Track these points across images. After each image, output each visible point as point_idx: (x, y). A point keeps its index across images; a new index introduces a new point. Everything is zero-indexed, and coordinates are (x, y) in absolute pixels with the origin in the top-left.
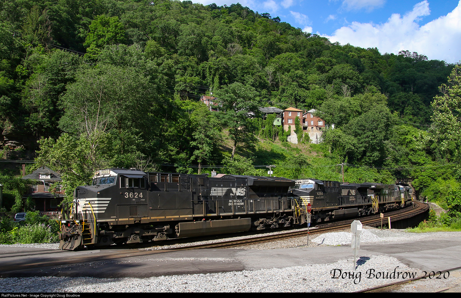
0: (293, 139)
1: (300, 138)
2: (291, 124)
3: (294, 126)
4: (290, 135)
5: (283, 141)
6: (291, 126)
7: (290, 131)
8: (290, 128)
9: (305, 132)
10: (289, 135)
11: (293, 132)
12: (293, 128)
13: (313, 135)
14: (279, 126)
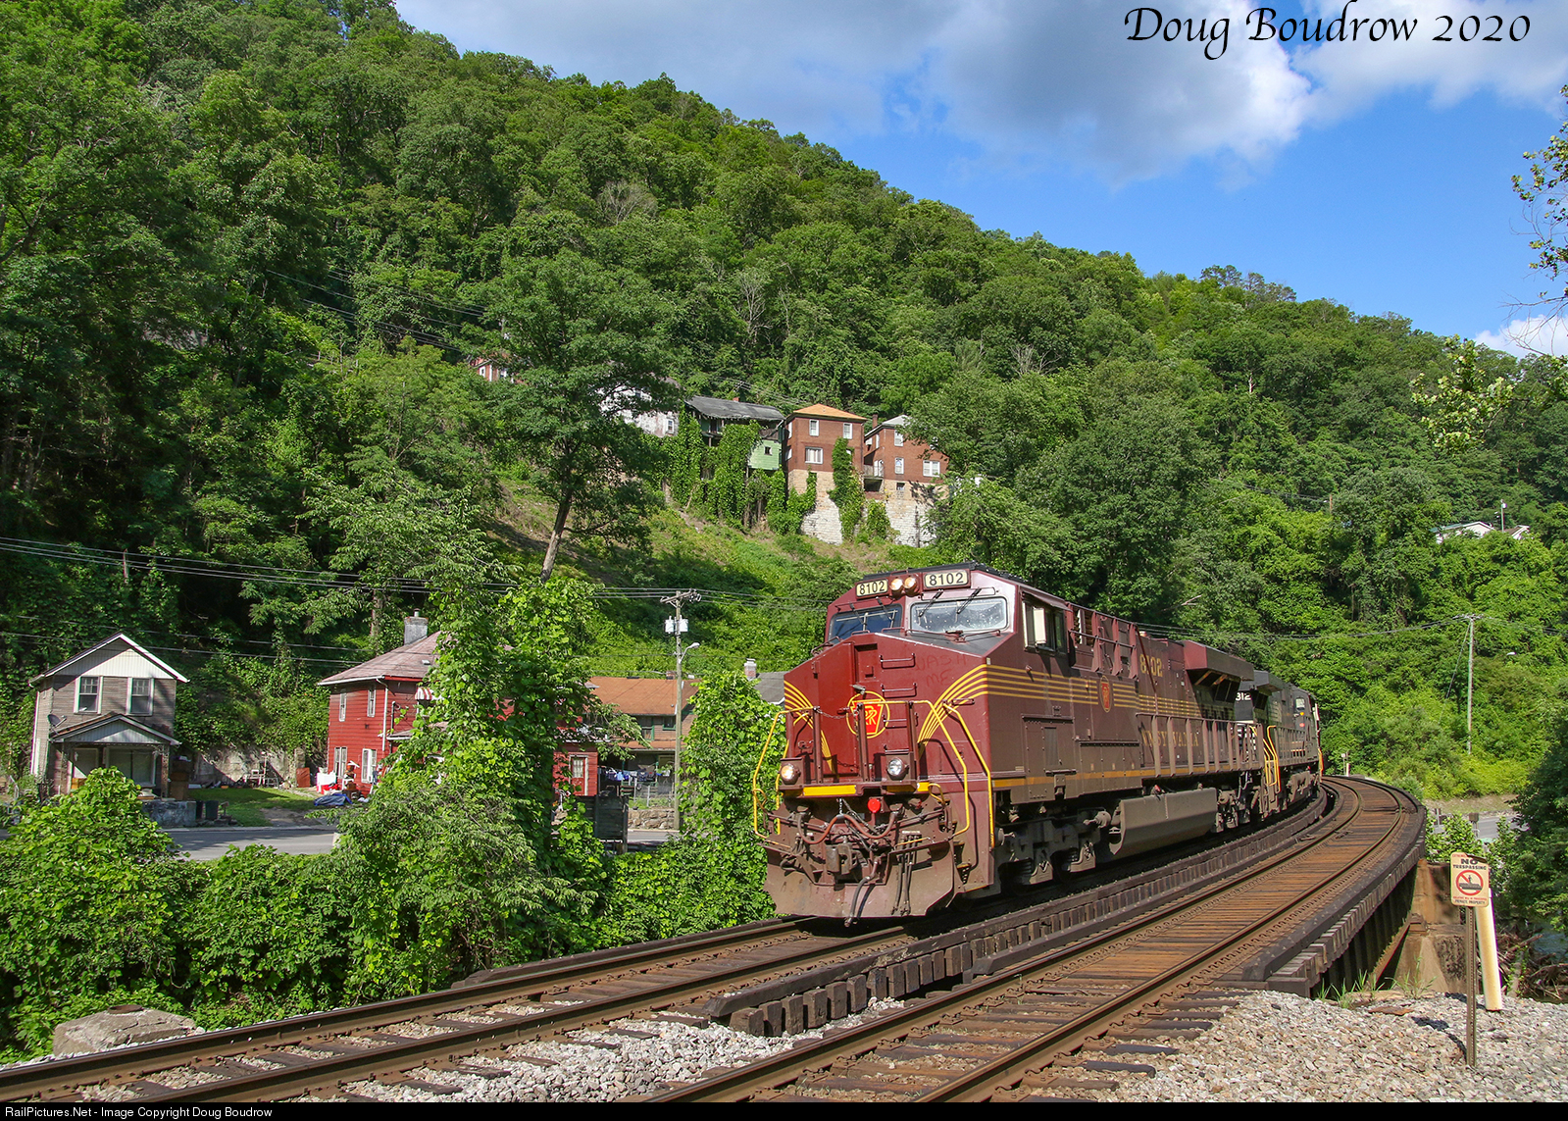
0: (826, 525)
1: (850, 522)
2: (820, 467)
3: (830, 475)
4: (812, 509)
5: (785, 531)
6: (819, 473)
7: (811, 495)
8: (812, 480)
9: (870, 501)
10: (808, 507)
11: (824, 500)
12: (826, 481)
13: (902, 512)
14: (770, 473)
